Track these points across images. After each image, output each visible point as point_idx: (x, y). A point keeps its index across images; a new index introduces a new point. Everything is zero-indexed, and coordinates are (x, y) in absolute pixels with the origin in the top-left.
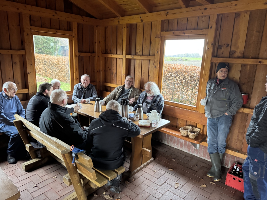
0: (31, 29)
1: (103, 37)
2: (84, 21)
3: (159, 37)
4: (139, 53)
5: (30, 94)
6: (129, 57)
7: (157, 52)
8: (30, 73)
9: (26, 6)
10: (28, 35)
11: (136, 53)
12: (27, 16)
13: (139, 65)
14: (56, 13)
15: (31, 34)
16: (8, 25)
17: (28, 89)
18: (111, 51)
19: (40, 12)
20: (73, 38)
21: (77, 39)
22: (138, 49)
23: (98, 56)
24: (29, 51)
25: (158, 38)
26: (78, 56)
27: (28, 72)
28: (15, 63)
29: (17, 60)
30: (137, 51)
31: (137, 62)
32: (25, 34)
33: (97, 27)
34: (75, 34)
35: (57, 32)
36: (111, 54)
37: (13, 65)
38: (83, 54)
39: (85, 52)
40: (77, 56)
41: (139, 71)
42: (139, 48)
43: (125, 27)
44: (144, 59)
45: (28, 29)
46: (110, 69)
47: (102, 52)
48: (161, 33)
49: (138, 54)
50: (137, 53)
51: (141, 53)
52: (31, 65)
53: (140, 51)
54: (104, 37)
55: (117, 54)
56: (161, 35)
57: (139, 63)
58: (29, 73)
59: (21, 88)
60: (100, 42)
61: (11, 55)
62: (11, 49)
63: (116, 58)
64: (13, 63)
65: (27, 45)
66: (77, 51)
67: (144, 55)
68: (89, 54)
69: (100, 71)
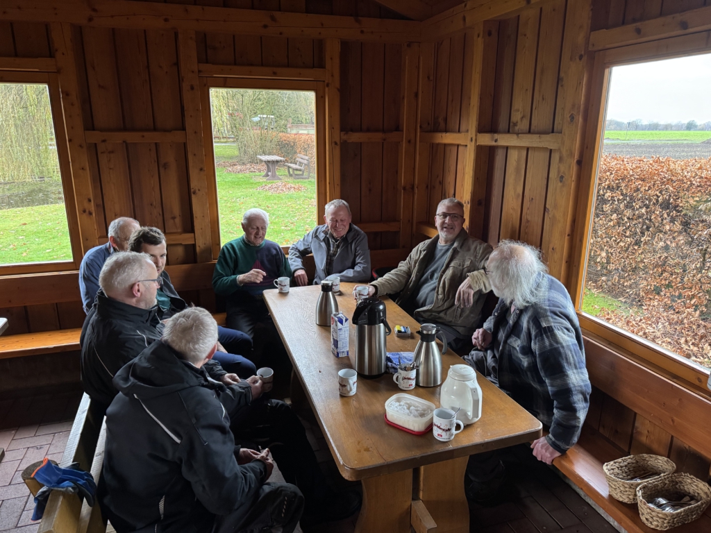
0: (199, 71)
1: (429, 78)
2: (362, 32)
3: (581, 57)
4: (519, 122)
5: (198, 249)
6: (486, 140)
7: (572, 118)
8: (197, 191)
9: (187, 10)
10: (192, 88)
11: (511, 124)
12: (191, 38)
13: (517, 170)
14: (273, 19)
15: (205, 85)
16: (148, 67)
17: (193, 234)
18: (446, 120)
19: (225, 21)
20: (327, 89)
21: (339, 90)
22: (518, 110)
23: (409, 142)
24: (195, 132)
25: (578, 60)
26: (338, 143)
27: (192, 190)
28: (166, 166)
29: (170, 157)
30: (516, 117)
31: (514, 156)
32: (185, 86)
33: (409, 46)
34: (332, 76)
35: (275, 74)
36: (446, 131)
37: (161, 171)
38: (355, 137)
39: (368, 130)
40: (336, 143)
41: (515, 189)
42: (520, 105)
43: (478, 36)
44: (534, 148)
45: (193, 72)
46: (440, 182)
47: (421, 127)
48: (587, 39)
49: (517, 128)
50: (515, 124)
51: (524, 125)
52: (201, 169)
53: (522, 118)
54: (431, 78)
55: (459, 131)
56: (591, 48)
57: (518, 161)
58: (194, 193)
59: (179, 230)
60: (416, 95)
61: (156, 143)
62: (155, 129)
63: (458, 145)
64: (161, 166)
65: (191, 116)
66: (337, 126)
67: (535, 133)
68: (377, 137)
69: (413, 188)
